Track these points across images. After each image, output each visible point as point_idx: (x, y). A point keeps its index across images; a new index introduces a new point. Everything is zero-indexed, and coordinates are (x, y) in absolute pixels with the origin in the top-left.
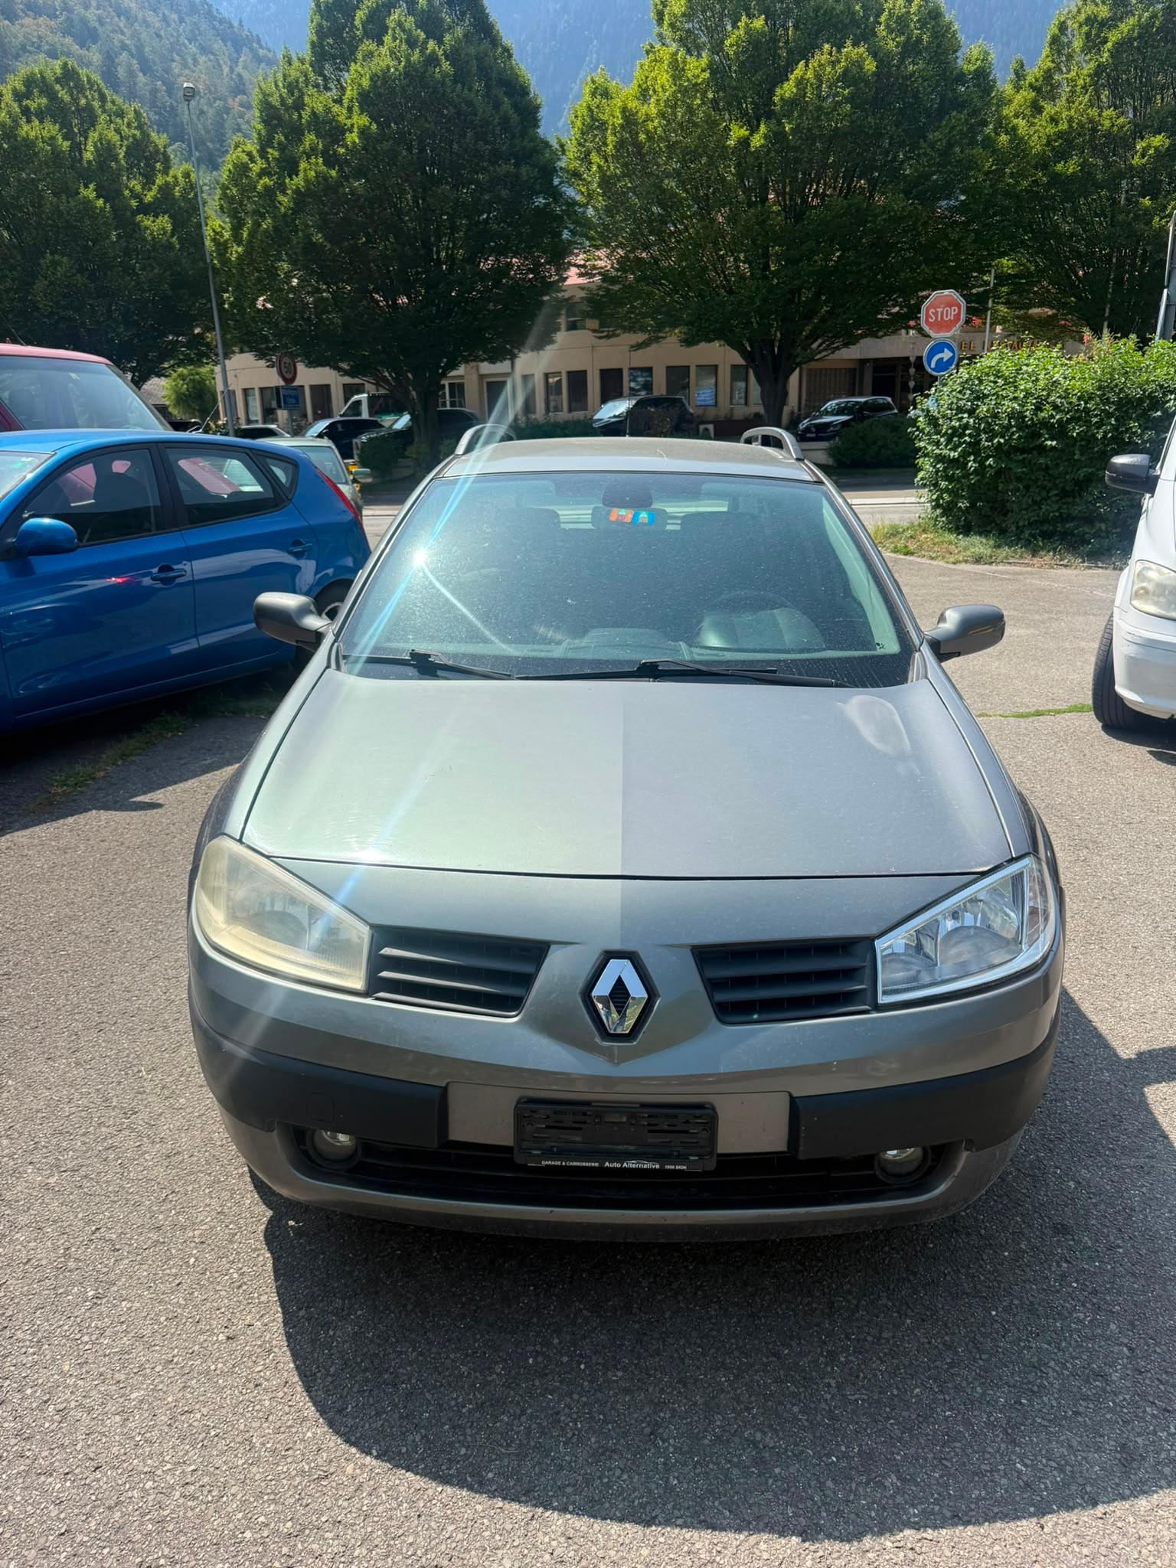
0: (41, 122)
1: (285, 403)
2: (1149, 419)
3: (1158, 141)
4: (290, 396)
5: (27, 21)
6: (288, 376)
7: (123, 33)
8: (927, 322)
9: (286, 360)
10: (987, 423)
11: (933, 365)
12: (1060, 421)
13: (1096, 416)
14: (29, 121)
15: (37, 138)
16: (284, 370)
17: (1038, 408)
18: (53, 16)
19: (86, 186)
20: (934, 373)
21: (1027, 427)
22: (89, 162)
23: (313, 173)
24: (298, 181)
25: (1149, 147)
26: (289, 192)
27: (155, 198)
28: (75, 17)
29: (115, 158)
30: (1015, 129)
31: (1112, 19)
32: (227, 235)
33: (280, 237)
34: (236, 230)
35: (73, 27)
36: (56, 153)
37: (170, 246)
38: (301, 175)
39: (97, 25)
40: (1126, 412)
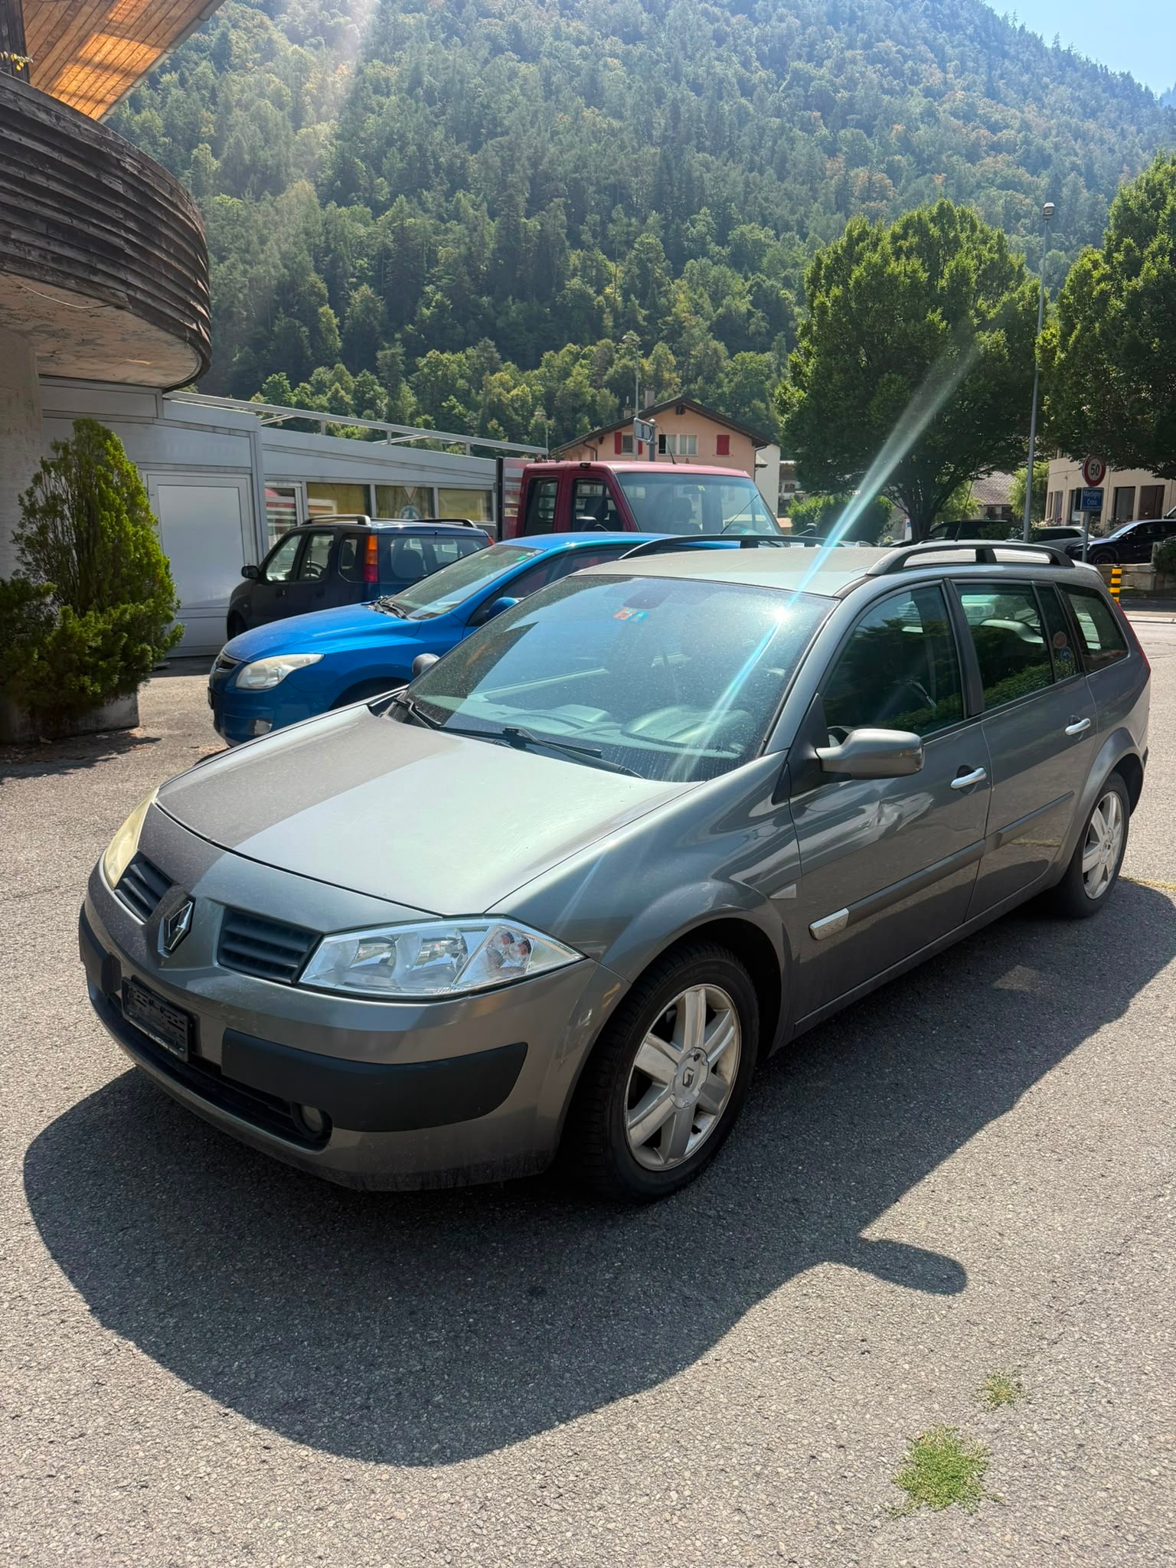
0: (908, 258)
1: (1085, 503)
4: (1092, 499)
5: (989, 160)
6: (1094, 478)
7: (1076, 155)
9: (1096, 462)
14: (898, 259)
15: (900, 273)
16: (1090, 471)
18: (1011, 150)
19: (934, 311)
22: (943, 288)
23: (1155, 272)
24: (1138, 283)
26: (1125, 293)
27: (998, 314)
28: (1033, 148)
29: (967, 283)
32: (1055, 342)
33: (1108, 339)
34: (1065, 336)
35: (1029, 158)
36: (915, 283)
37: (1000, 358)
38: (1142, 275)
39: (1052, 151)
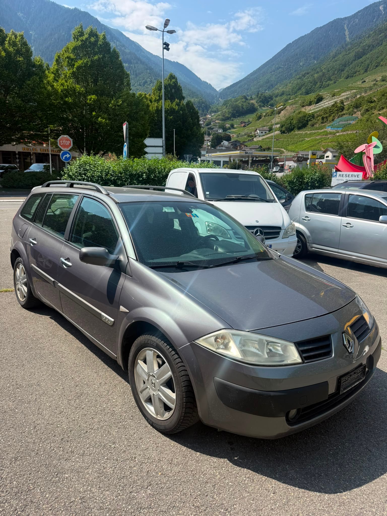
2: (139, 180)
3: (93, 97)
8: (60, 145)
10: (91, 178)
11: (64, 158)
12: (114, 179)
13: (124, 178)
17: (107, 175)
20: (64, 161)
21: (104, 180)
25: (91, 98)
30: (53, 86)
31: (75, 59)
40: (132, 178)
